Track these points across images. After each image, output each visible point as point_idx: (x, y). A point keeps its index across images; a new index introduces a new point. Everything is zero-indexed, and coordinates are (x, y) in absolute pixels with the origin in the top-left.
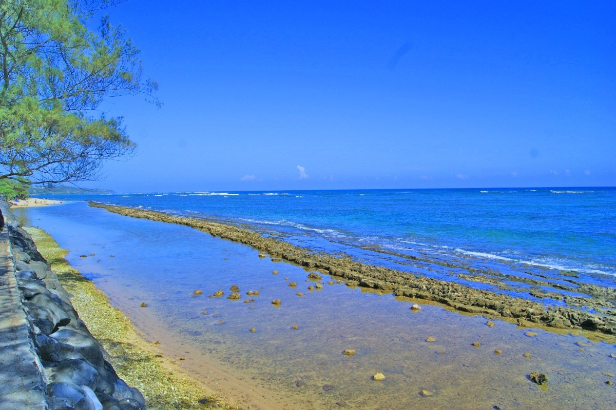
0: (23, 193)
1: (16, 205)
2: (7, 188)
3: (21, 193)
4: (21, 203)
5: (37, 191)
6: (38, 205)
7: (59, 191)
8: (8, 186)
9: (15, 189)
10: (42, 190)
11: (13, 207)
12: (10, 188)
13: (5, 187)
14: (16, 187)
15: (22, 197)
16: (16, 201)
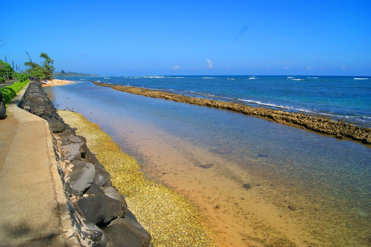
0: (49, 76)
1: (46, 84)
2: (39, 72)
3: (48, 76)
4: (49, 83)
5: (55, 75)
6: (60, 84)
7: (68, 75)
8: (39, 71)
9: (44, 73)
10: (58, 74)
11: (44, 85)
12: (41, 72)
13: (37, 72)
14: (45, 72)
15: (48, 79)
16: (45, 81)
